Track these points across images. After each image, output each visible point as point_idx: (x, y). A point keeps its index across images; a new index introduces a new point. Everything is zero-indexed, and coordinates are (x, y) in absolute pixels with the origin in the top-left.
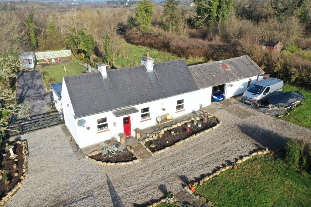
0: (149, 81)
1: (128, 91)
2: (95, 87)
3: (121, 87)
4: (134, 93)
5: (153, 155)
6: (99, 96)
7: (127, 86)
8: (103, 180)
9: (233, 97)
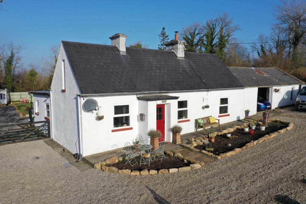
0: (183, 68)
1: (158, 74)
2: (110, 61)
3: (146, 68)
4: (166, 77)
5: (219, 157)
6: (117, 72)
7: (154, 68)
8: (142, 197)
9: (278, 107)
